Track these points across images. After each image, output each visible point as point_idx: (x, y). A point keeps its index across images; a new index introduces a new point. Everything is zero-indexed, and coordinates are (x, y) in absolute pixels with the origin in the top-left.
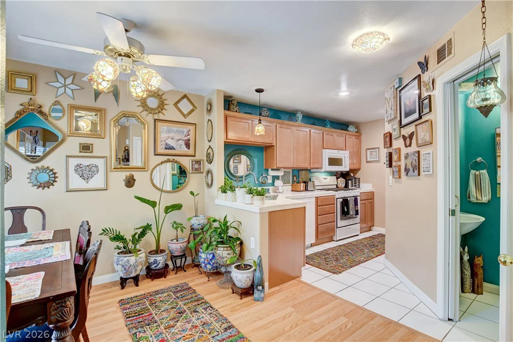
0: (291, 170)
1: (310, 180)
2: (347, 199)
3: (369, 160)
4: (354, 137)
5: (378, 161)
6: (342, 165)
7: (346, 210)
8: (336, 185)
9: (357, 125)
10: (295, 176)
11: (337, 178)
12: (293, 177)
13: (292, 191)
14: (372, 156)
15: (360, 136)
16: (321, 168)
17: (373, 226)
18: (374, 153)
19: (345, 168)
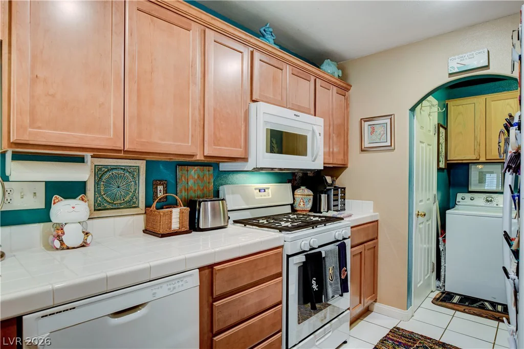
0: (142, 165)
1: (217, 194)
2: (320, 253)
3: (366, 144)
4: (335, 88)
5: (390, 148)
6: (306, 155)
7: (315, 287)
8: (292, 205)
9: (341, 62)
10: (161, 182)
11: (294, 189)
12: (151, 185)
13: (145, 231)
14: (374, 137)
15: (347, 90)
16: (245, 159)
17: (375, 301)
18: (379, 130)
19: (313, 160)
